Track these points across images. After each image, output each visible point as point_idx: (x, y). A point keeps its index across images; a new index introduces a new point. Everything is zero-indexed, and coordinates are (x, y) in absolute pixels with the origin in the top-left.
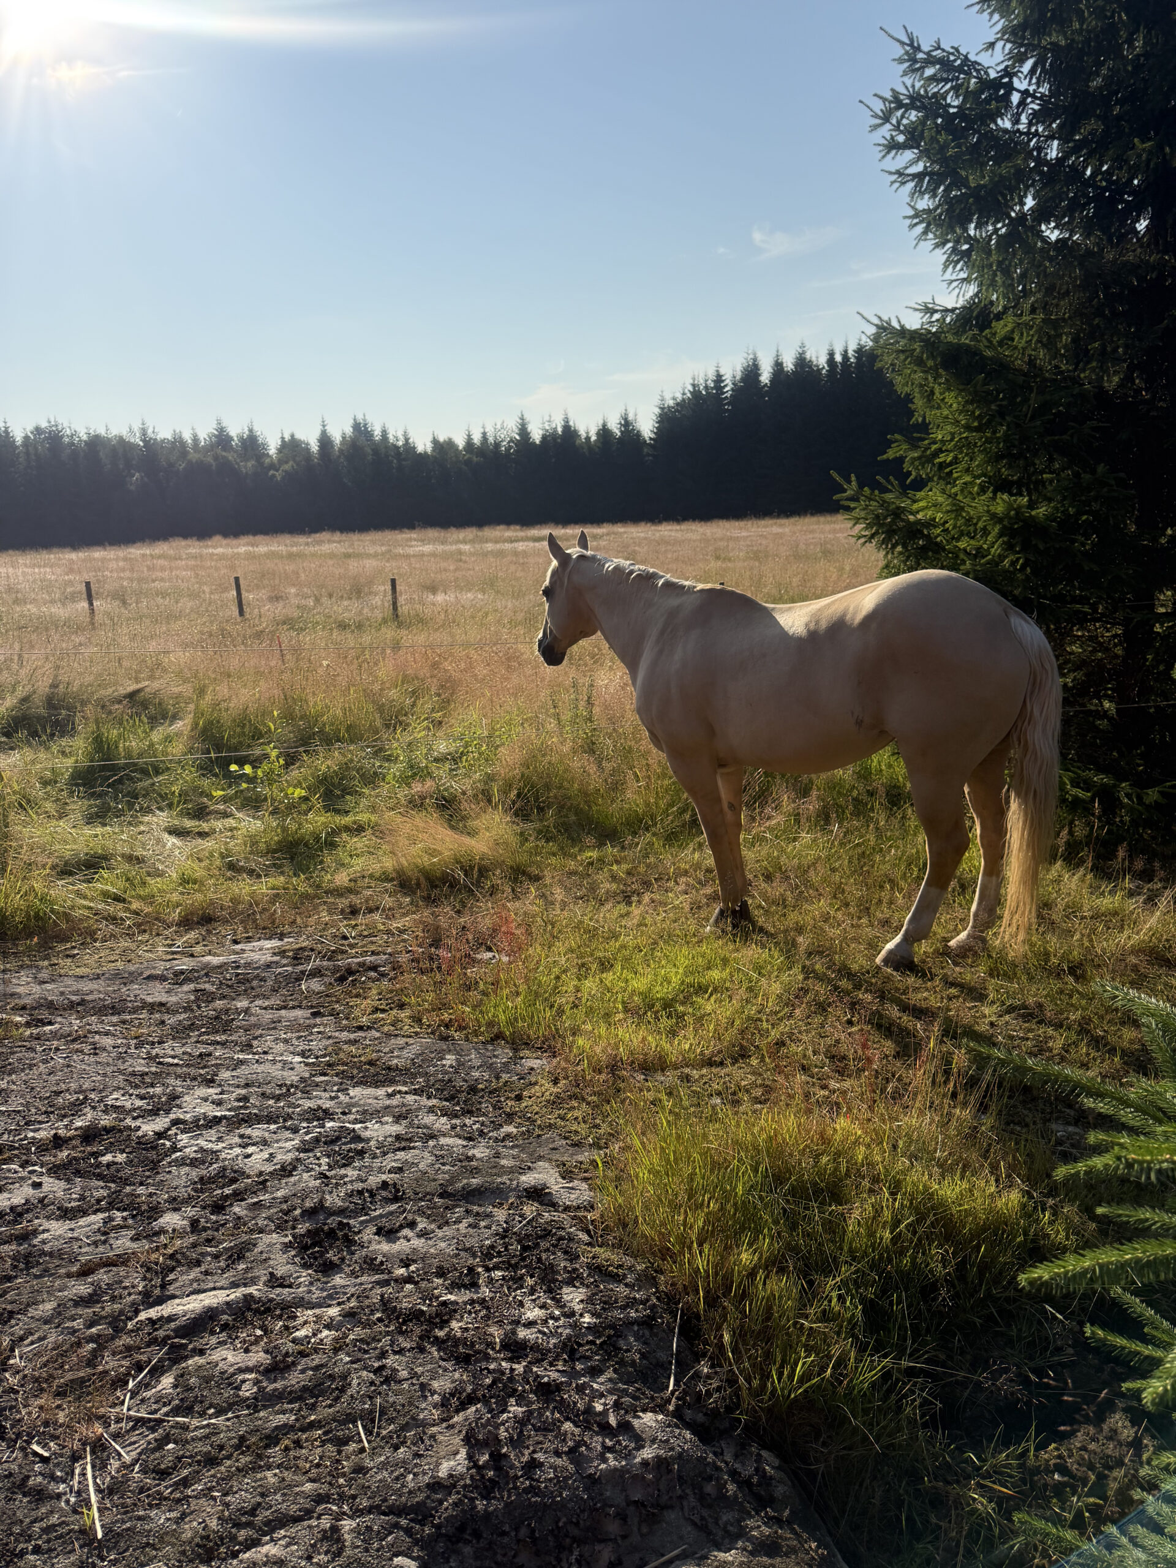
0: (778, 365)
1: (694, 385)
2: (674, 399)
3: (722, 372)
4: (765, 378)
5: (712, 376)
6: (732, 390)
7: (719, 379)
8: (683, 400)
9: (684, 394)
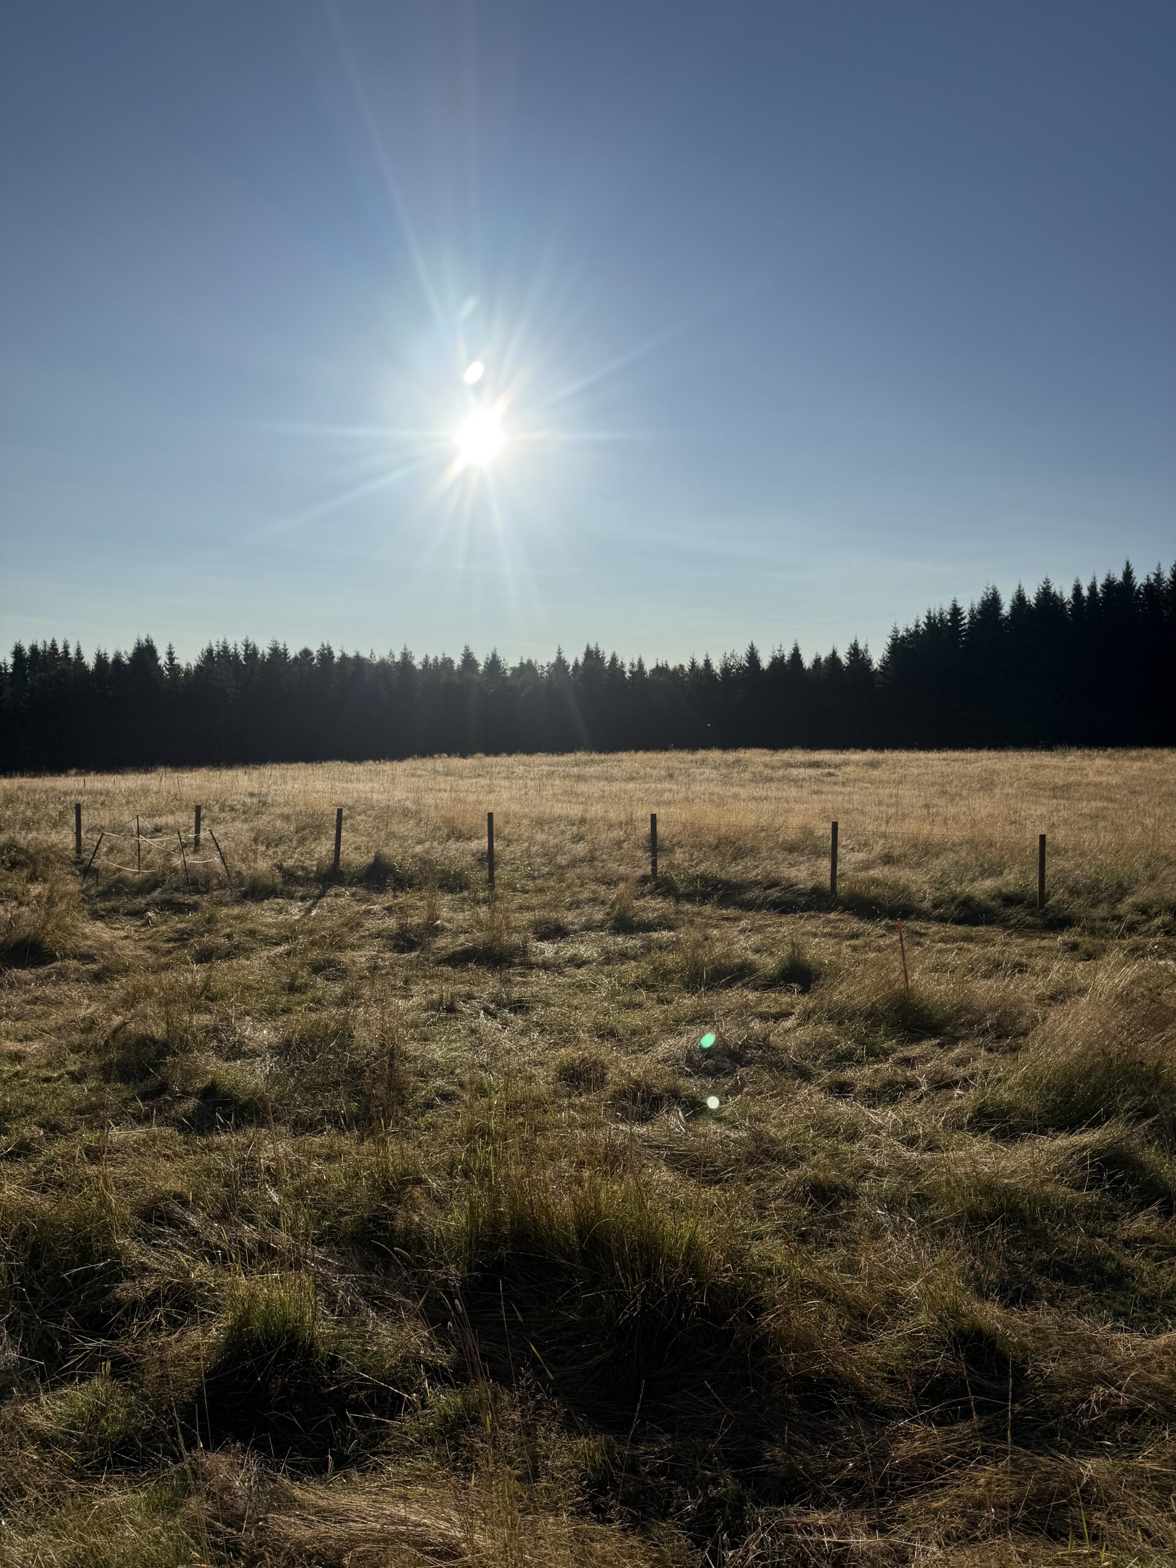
0: (1020, 598)
1: (929, 618)
2: (907, 630)
3: (959, 605)
4: (1006, 610)
5: (947, 608)
6: (970, 622)
7: (956, 611)
8: (916, 632)
9: (917, 626)
